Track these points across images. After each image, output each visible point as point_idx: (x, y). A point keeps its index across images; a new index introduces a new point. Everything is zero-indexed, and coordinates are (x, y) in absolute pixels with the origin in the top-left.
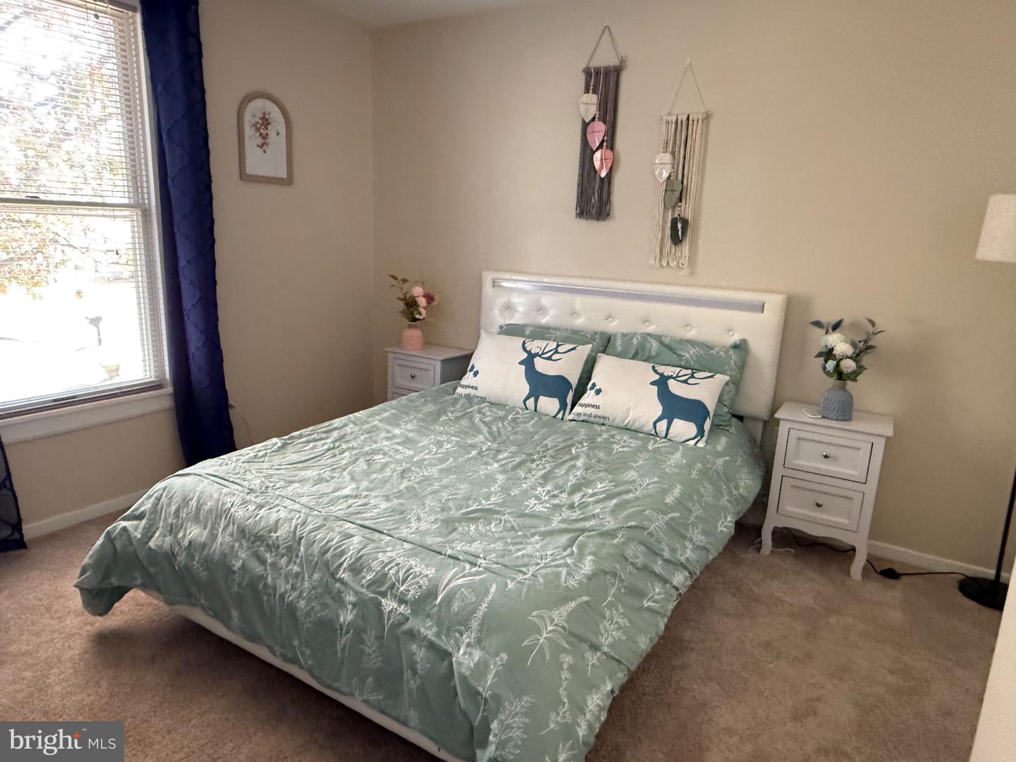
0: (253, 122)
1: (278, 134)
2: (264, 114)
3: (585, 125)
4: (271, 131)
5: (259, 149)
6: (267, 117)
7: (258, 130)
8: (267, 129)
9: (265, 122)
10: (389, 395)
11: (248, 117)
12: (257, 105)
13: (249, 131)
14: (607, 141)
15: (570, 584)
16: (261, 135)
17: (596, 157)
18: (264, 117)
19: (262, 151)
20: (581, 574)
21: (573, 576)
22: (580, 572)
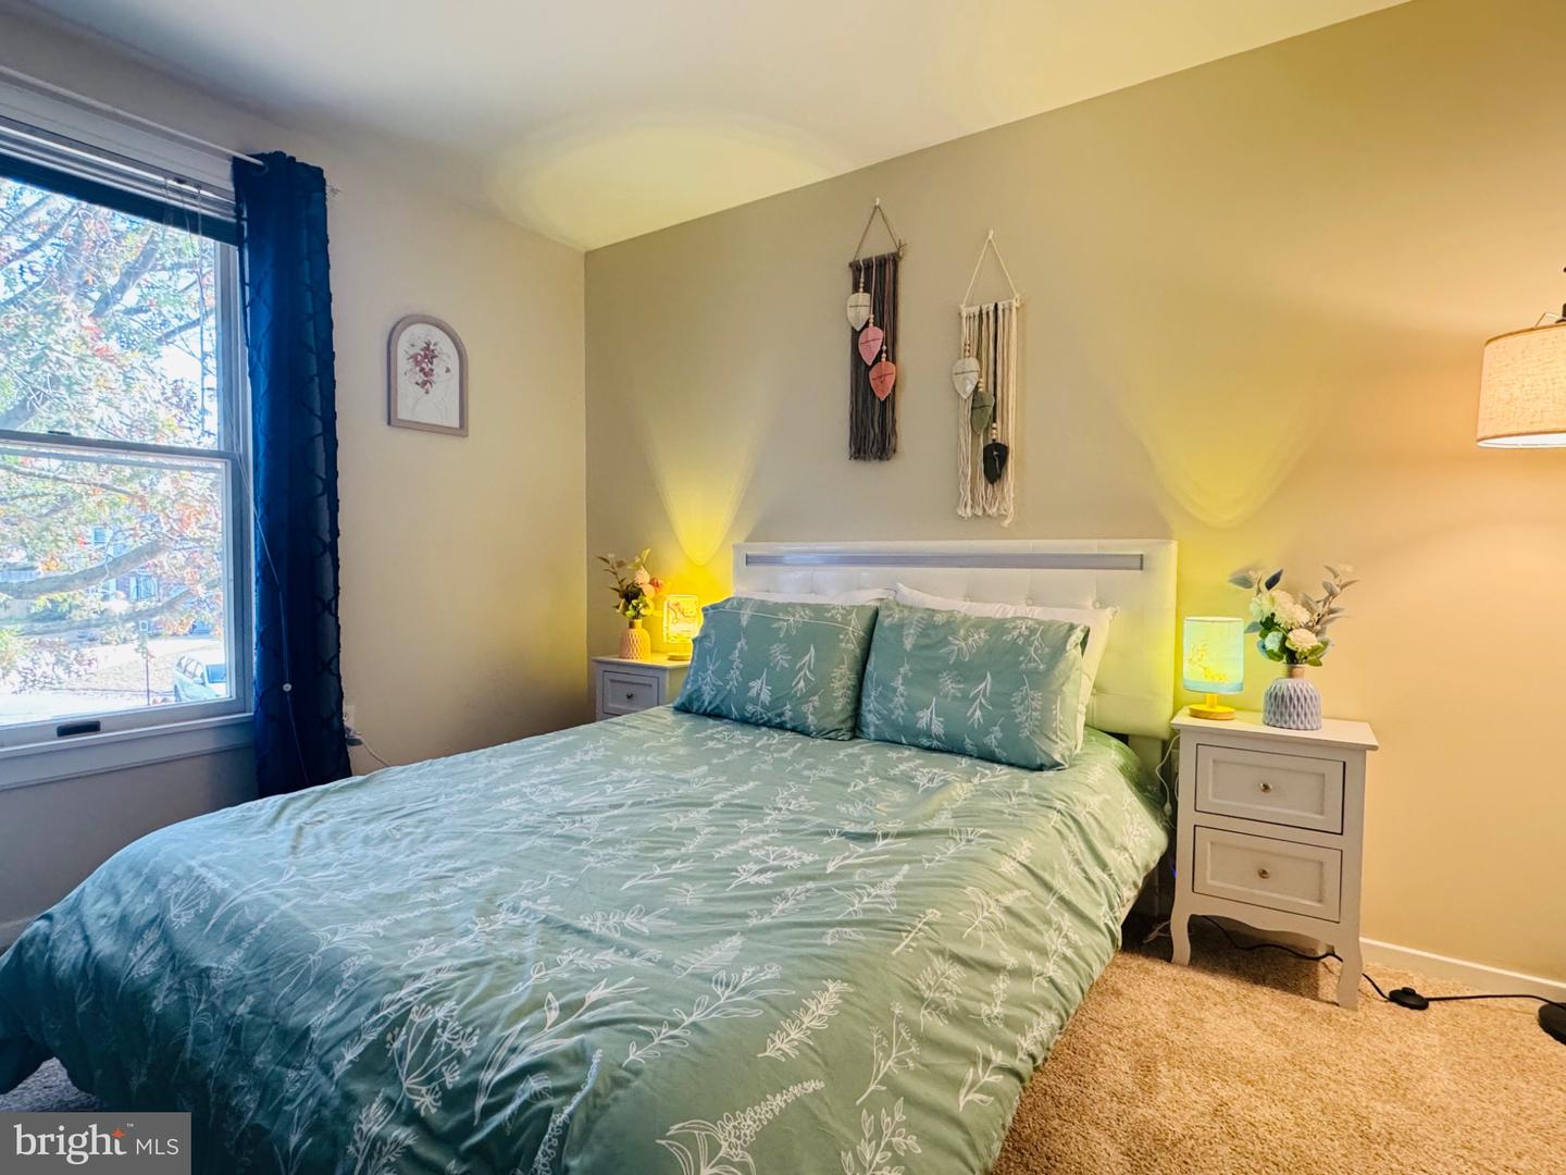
0: (411, 353)
1: (448, 370)
2: (428, 344)
3: (856, 335)
4: (438, 367)
5: (418, 387)
6: (432, 347)
7: (417, 363)
9: (429, 354)
11: (403, 346)
12: (417, 334)
13: (403, 364)
14: (887, 352)
15: (779, 1049)
16: (422, 370)
17: (873, 374)
18: (427, 348)
19: (423, 391)
20: (808, 1028)
21: (783, 1030)
22: (802, 1023)
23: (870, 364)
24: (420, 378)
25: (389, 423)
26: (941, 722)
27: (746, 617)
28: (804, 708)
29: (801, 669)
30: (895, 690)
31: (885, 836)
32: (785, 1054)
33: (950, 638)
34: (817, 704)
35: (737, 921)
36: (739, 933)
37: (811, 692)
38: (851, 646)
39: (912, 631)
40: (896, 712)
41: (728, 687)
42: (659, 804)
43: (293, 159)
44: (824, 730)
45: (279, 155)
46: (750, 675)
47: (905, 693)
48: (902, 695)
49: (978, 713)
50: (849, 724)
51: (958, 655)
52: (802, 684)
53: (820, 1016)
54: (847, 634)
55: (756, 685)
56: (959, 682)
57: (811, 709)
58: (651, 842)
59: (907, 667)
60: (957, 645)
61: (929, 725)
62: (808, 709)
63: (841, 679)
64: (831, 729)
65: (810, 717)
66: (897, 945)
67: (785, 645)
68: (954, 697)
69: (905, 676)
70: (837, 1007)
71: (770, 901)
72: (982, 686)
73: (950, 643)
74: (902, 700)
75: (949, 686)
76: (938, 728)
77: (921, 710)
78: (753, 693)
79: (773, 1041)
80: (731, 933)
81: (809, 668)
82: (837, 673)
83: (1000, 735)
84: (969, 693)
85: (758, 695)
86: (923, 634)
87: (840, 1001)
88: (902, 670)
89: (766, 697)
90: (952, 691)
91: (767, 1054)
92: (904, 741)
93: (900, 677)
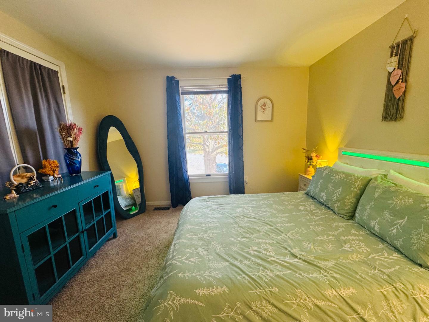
0: (261, 105)
1: (269, 107)
2: (264, 103)
3: (390, 74)
4: (267, 107)
5: (262, 113)
6: (265, 103)
7: (262, 107)
8: (265, 107)
9: (265, 105)
10: (299, 190)
11: (259, 104)
12: (262, 101)
13: (259, 108)
14: (402, 79)
15: (199, 292)
16: (263, 109)
17: (394, 88)
18: (264, 104)
19: (263, 113)
20: (209, 292)
21: (204, 289)
22: (209, 291)
23: (393, 85)
24: (263, 110)
25: (256, 122)
26: (379, 228)
27: (325, 173)
28: (335, 205)
29: (336, 193)
30: (366, 209)
31: (300, 259)
32: (199, 294)
33: (394, 198)
34: (339, 205)
35: (234, 259)
36: (229, 263)
37: (337, 201)
38: (356, 190)
39: (379, 191)
40: (364, 217)
41: (316, 192)
42: (263, 221)
43: (235, 75)
44: (340, 213)
45: (233, 75)
46: (321, 190)
47: (369, 212)
48: (368, 212)
49: (395, 231)
50: (350, 214)
51: (395, 205)
52: (335, 197)
53: (214, 292)
54: (355, 186)
55: (323, 194)
56: (391, 216)
57: (337, 206)
58: (248, 231)
59: (373, 203)
60: (395, 201)
61: (374, 227)
62: (336, 205)
63: (350, 200)
64: (343, 214)
65: (336, 208)
66: (253, 290)
67: (333, 184)
68: (387, 220)
69: (371, 206)
70: (220, 293)
71: (246, 259)
72: (401, 221)
73: (393, 200)
74: (367, 214)
75: (387, 216)
76: (377, 228)
77: (373, 220)
78: (321, 196)
79: (199, 290)
80: (228, 261)
81: (338, 193)
82: (348, 197)
83: (402, 243)
84: (394, 222)
85: (323, 197)
86: (384, 193)
87: (222, 292)
88: (371, 204)
89: (324, 198)
90: (387, 218)
91: (196, 291)
92: (366, 228)
93: (369, 206)
